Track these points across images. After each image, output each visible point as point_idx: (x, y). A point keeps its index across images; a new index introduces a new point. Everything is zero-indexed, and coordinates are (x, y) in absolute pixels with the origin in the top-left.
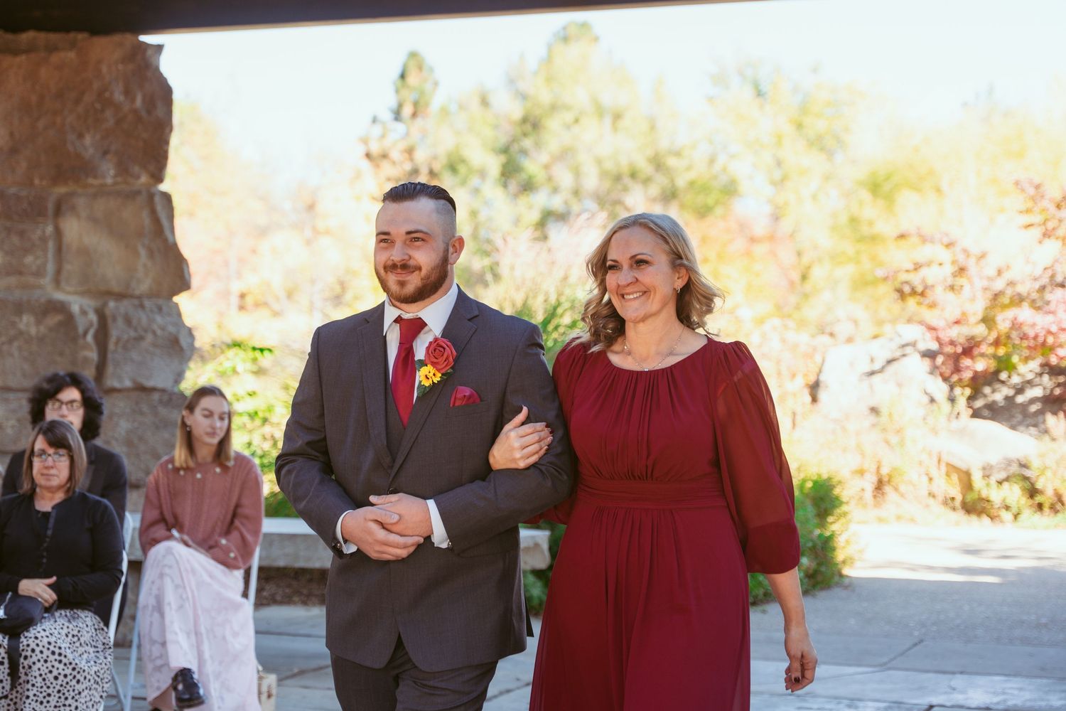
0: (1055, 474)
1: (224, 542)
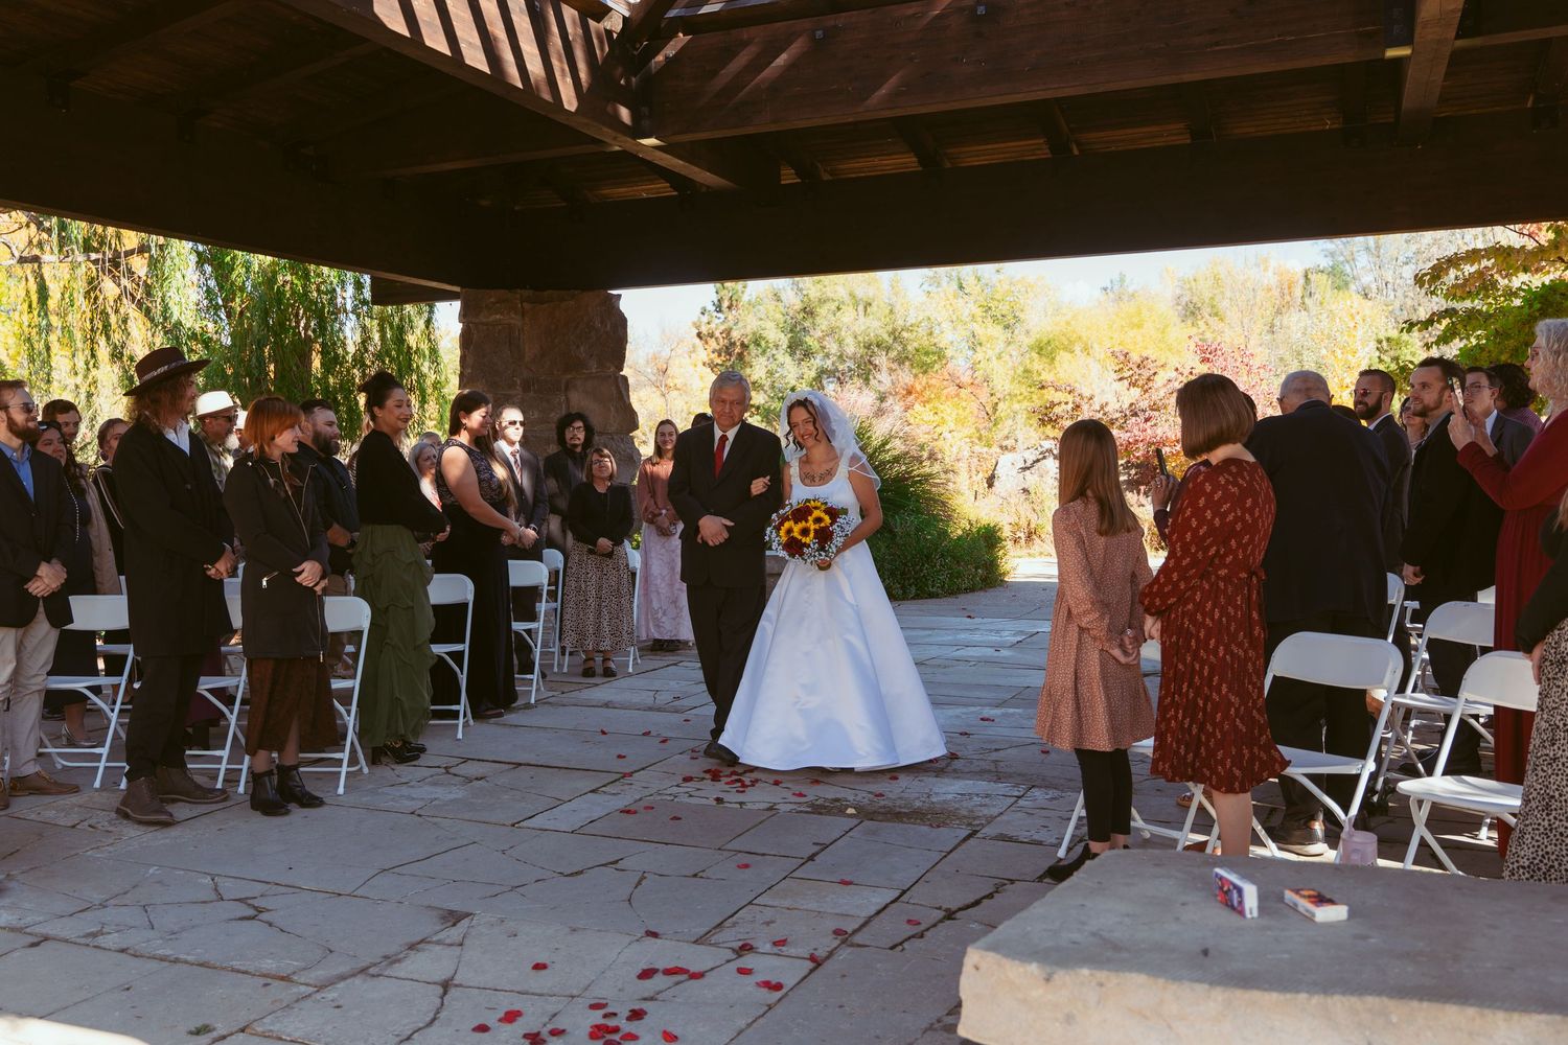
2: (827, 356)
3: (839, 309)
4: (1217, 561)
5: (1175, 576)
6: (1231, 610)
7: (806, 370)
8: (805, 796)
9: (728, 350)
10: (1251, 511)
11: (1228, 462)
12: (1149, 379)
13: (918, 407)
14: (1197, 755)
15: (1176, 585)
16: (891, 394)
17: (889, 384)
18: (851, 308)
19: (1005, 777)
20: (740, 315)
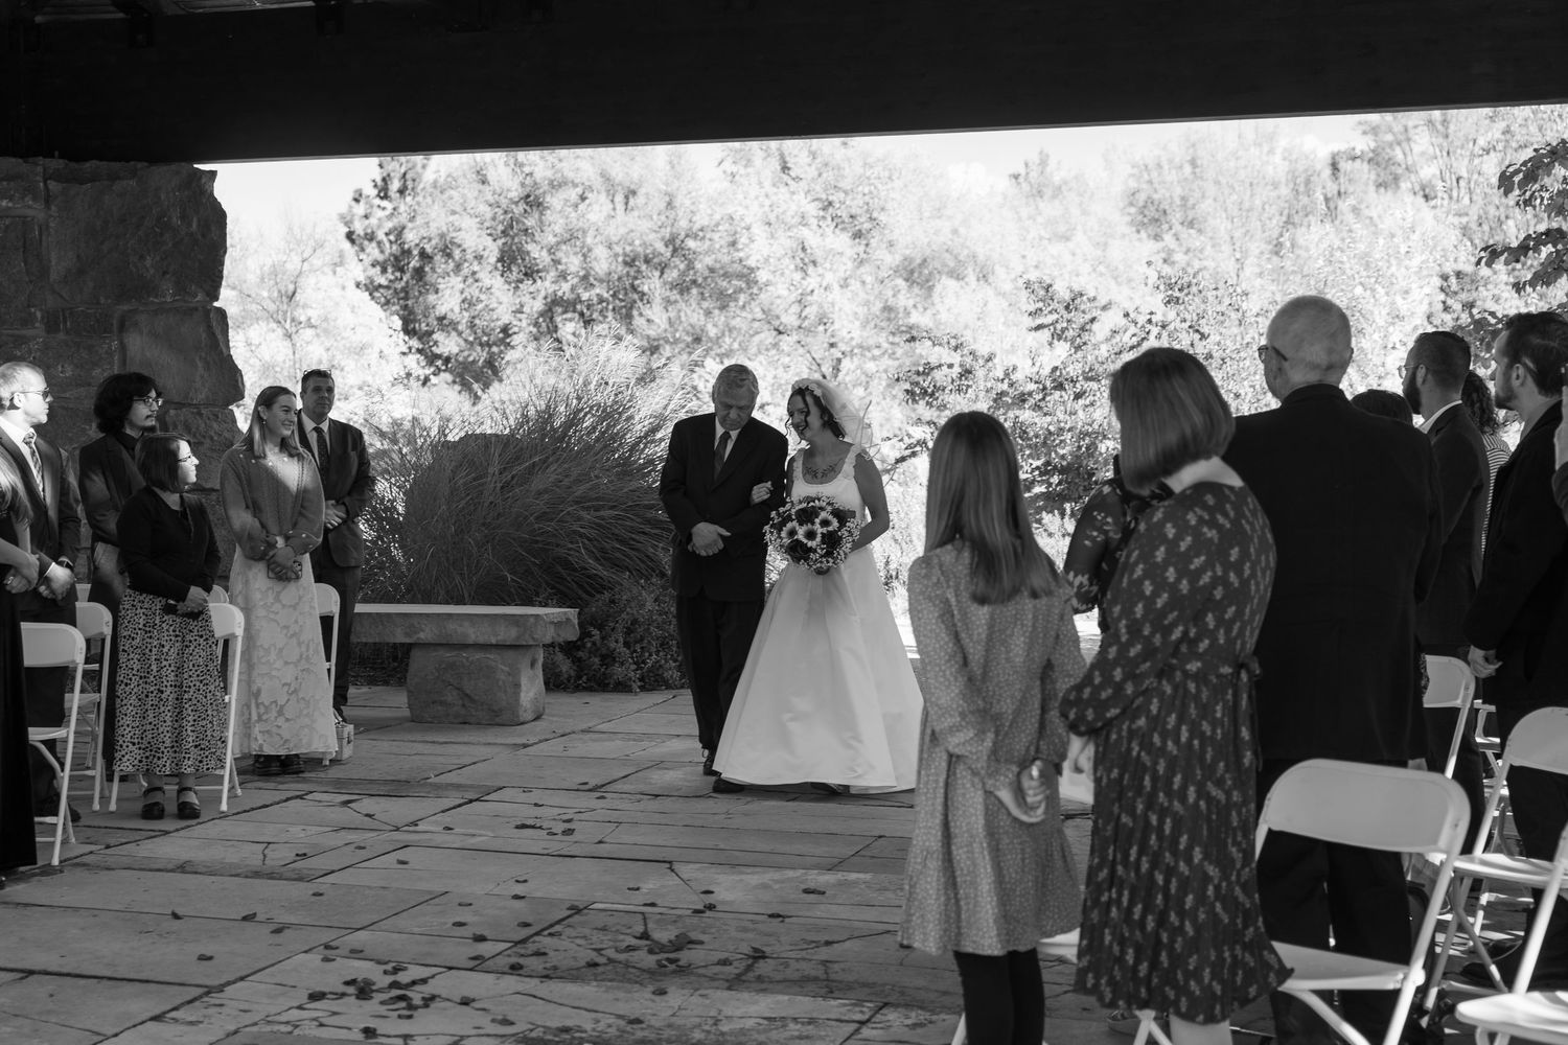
2: (563, 276)
3: (583, 198)
4: (1184, 648)
5: (1118, 674)
6: (1206, 727)
7: (526, 299)
8: (512, 1023)
9: (398, 262)
10: (1238, 568)
11: (1202, 488)
14: (1154, 965)
15: (1119, 688)
16: (667, 342)
17: (664, 325)
18: (603, 197)
19: (840, 990)
20: (418, 203)
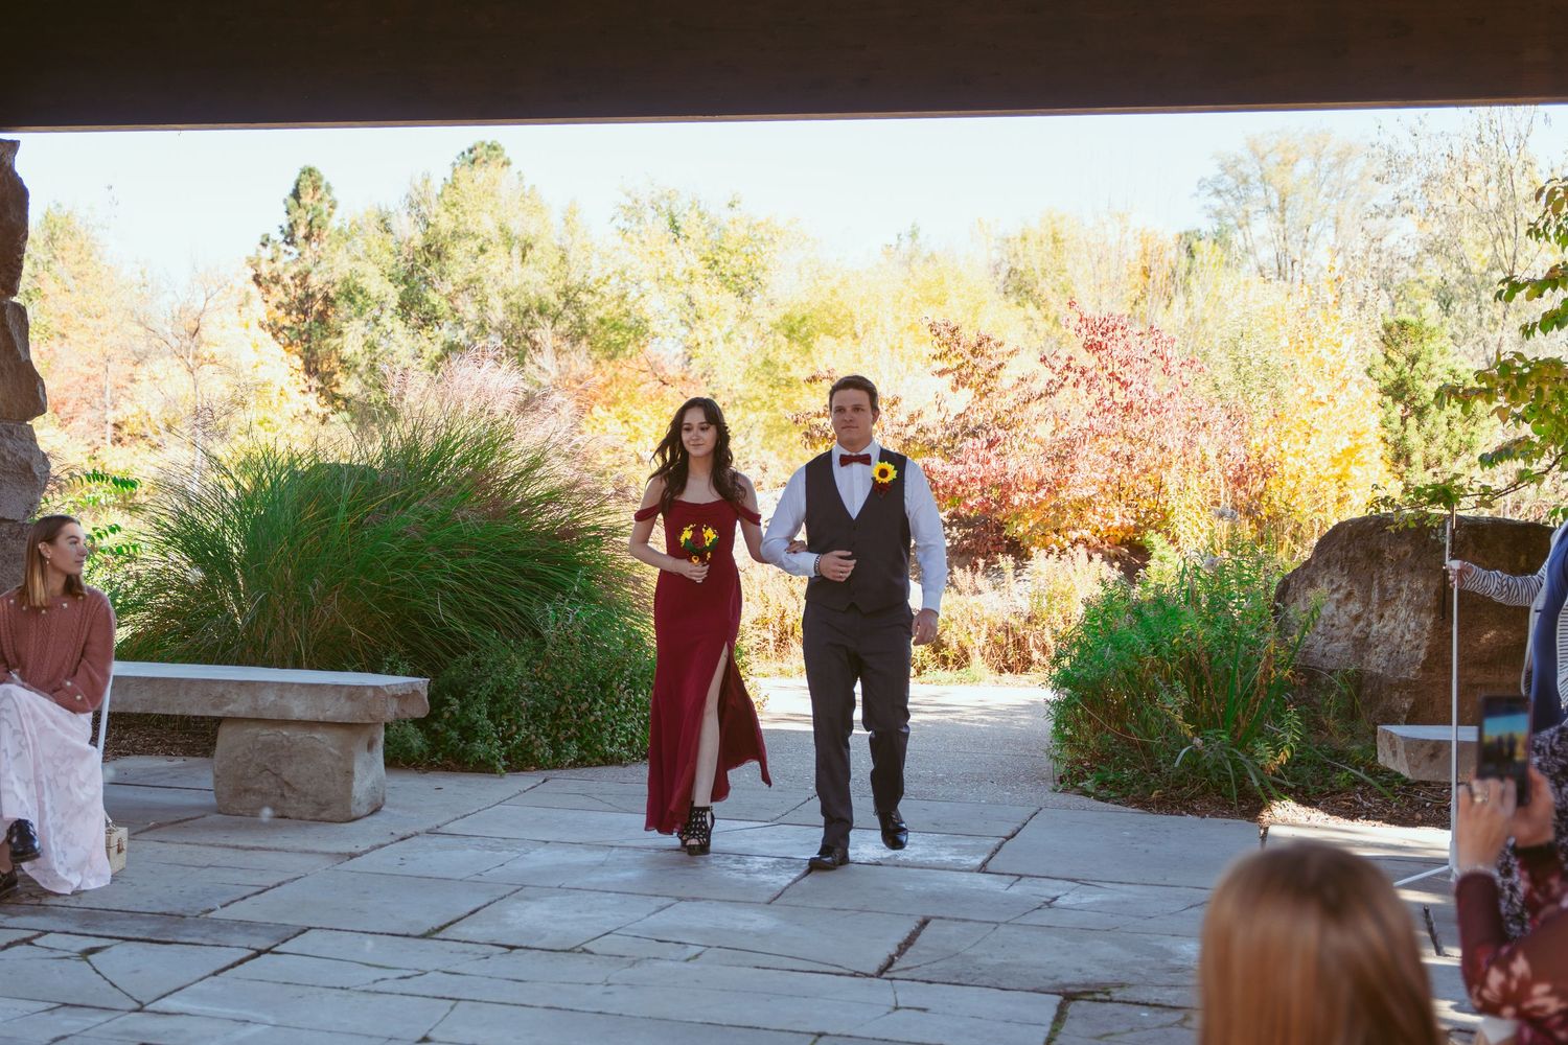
0: (961, 627)
1: (69, 684)
2: (460, 323)
3: (482, 250)
7: (425, 343)
9: (302, 305)
12: (990, 375)
13: (598, 411)
17: (554, 373)
18: (502, 249)
20: (323, 250)
